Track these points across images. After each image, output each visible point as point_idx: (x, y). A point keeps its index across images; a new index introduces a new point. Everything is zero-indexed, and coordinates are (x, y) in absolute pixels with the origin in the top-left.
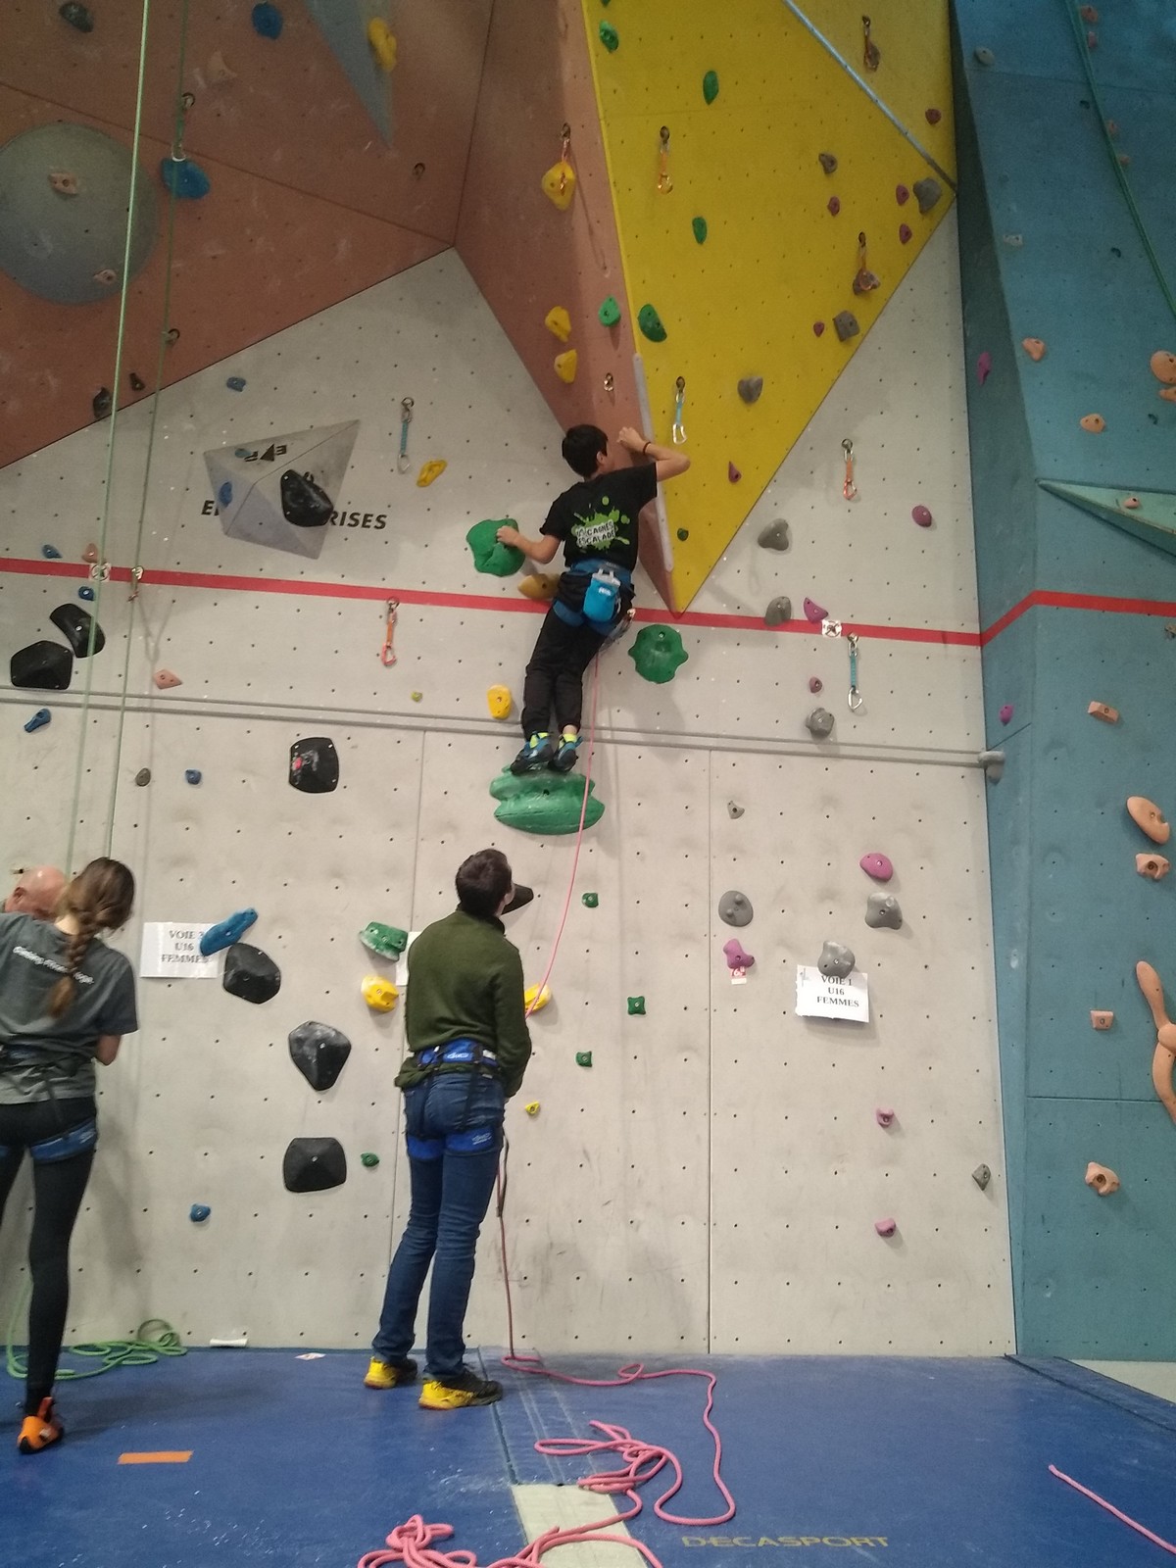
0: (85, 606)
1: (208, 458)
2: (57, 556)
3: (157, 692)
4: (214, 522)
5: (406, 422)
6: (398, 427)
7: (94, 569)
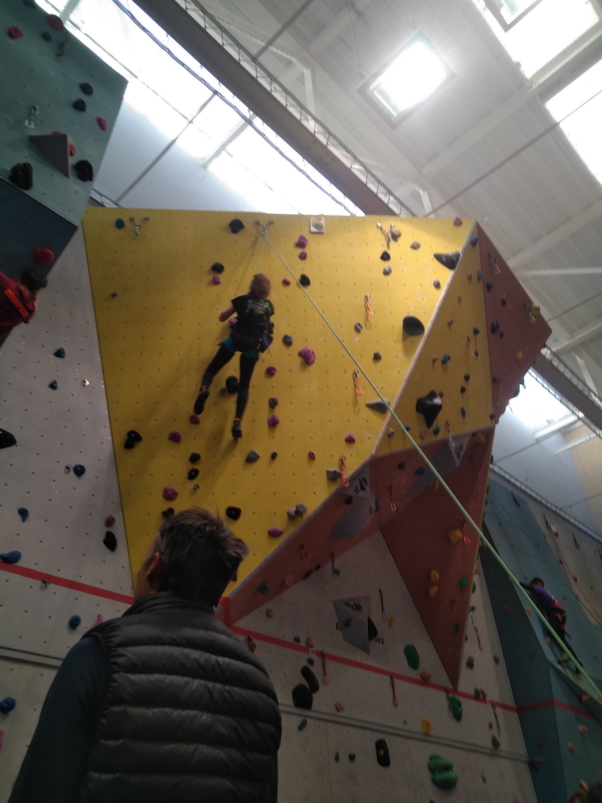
0: (311, 668)
1: (334, 603)
2: (299, 641)
3: (337, 713)
4: (339, 634)
5: (382, 601)
6: (380, 601)
7: (311, 649)
